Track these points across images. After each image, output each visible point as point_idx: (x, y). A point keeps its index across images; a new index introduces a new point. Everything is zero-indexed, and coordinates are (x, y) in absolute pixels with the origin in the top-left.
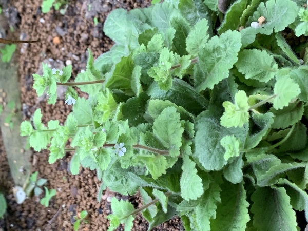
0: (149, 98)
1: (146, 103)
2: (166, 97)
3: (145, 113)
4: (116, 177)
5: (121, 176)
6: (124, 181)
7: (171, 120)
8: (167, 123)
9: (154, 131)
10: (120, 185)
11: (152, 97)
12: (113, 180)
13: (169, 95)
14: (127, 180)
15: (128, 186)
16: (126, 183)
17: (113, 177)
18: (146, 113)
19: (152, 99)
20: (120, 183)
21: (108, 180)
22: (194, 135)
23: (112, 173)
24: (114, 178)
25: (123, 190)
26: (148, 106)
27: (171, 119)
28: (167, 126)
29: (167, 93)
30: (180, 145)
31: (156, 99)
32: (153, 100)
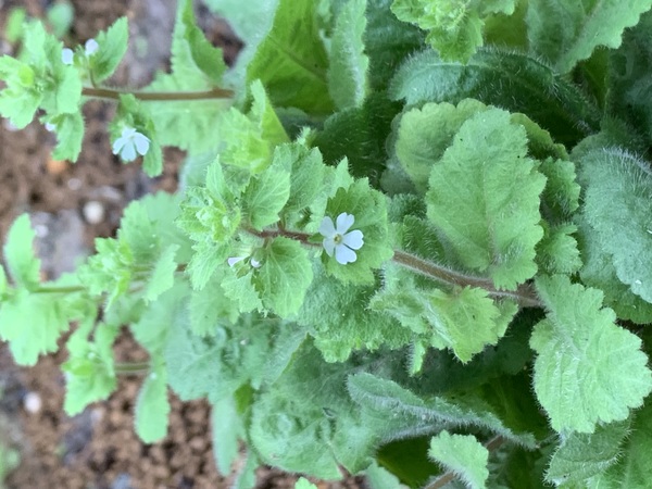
0: (399, 106)
1: (390, 130)
2: (458, 93)
3: (385, 168)
4: (297, 421)
5: (315, 415)
6: (326, 430)
7: (496, 154)
8: (479, 167)
9: (431, 210)
10: (312, 447)
11: (409, 102)
12: (286, 433)
13: (468, 87)
14: (332, 423)
15: (339, 444)
16: (332, 436)
17: (285, 422)
18: (391, 166)
19: (410, 109)
20: (311, 438)
21: (269, 435)
22: (581, 202)
23: (282, 406)
24: (291, 424)
25: (322, 461)
26: (396, 138)
27: (493, 149)
28: (478, 180)
29: (462, 80)
30: (538, 234)
31: (427, 107)
32: (415, 113)
